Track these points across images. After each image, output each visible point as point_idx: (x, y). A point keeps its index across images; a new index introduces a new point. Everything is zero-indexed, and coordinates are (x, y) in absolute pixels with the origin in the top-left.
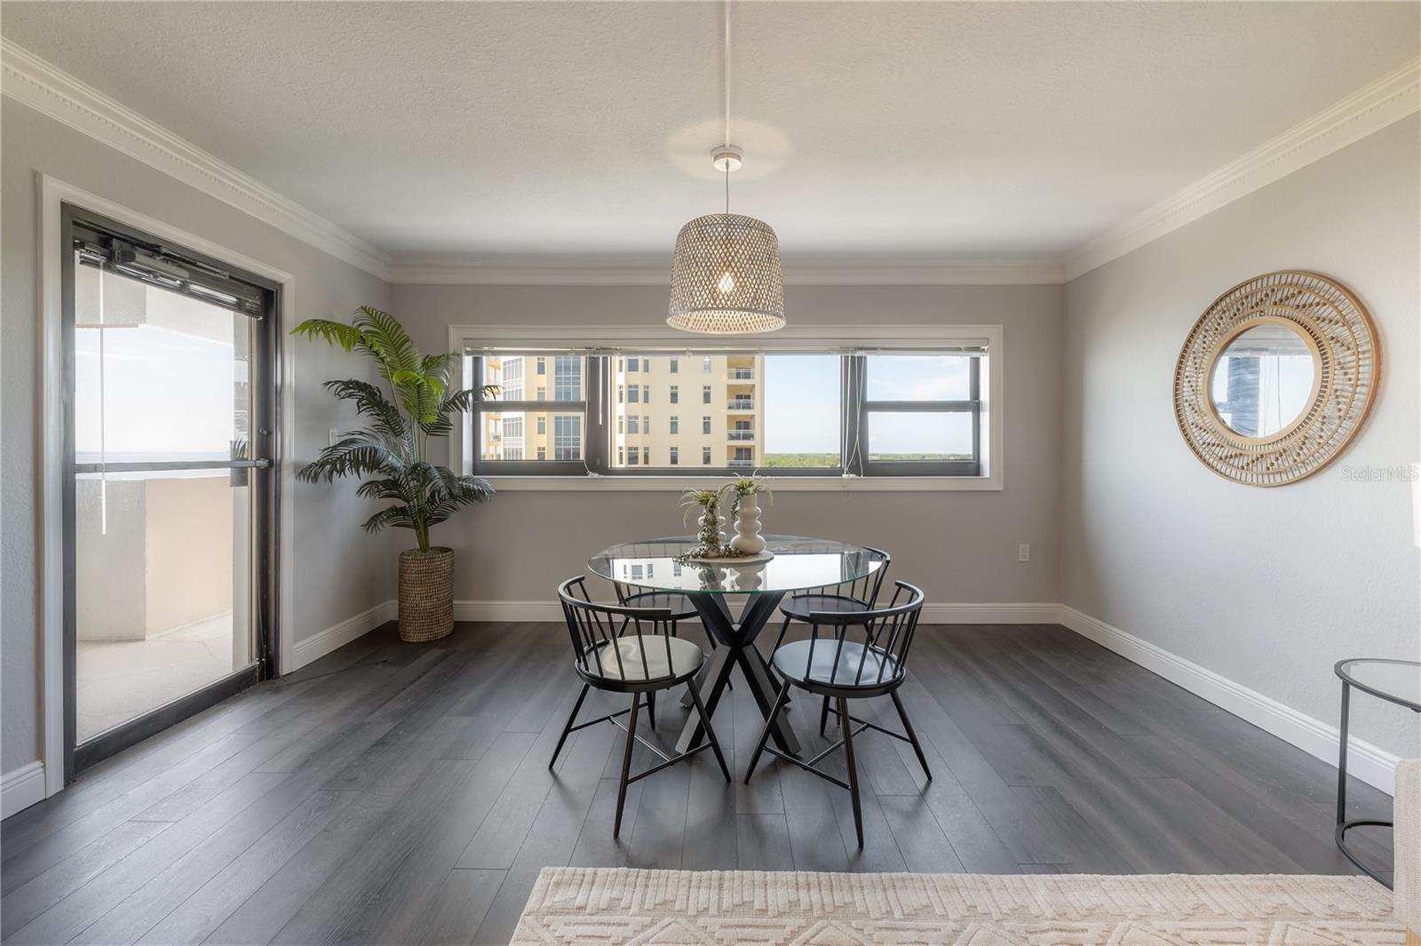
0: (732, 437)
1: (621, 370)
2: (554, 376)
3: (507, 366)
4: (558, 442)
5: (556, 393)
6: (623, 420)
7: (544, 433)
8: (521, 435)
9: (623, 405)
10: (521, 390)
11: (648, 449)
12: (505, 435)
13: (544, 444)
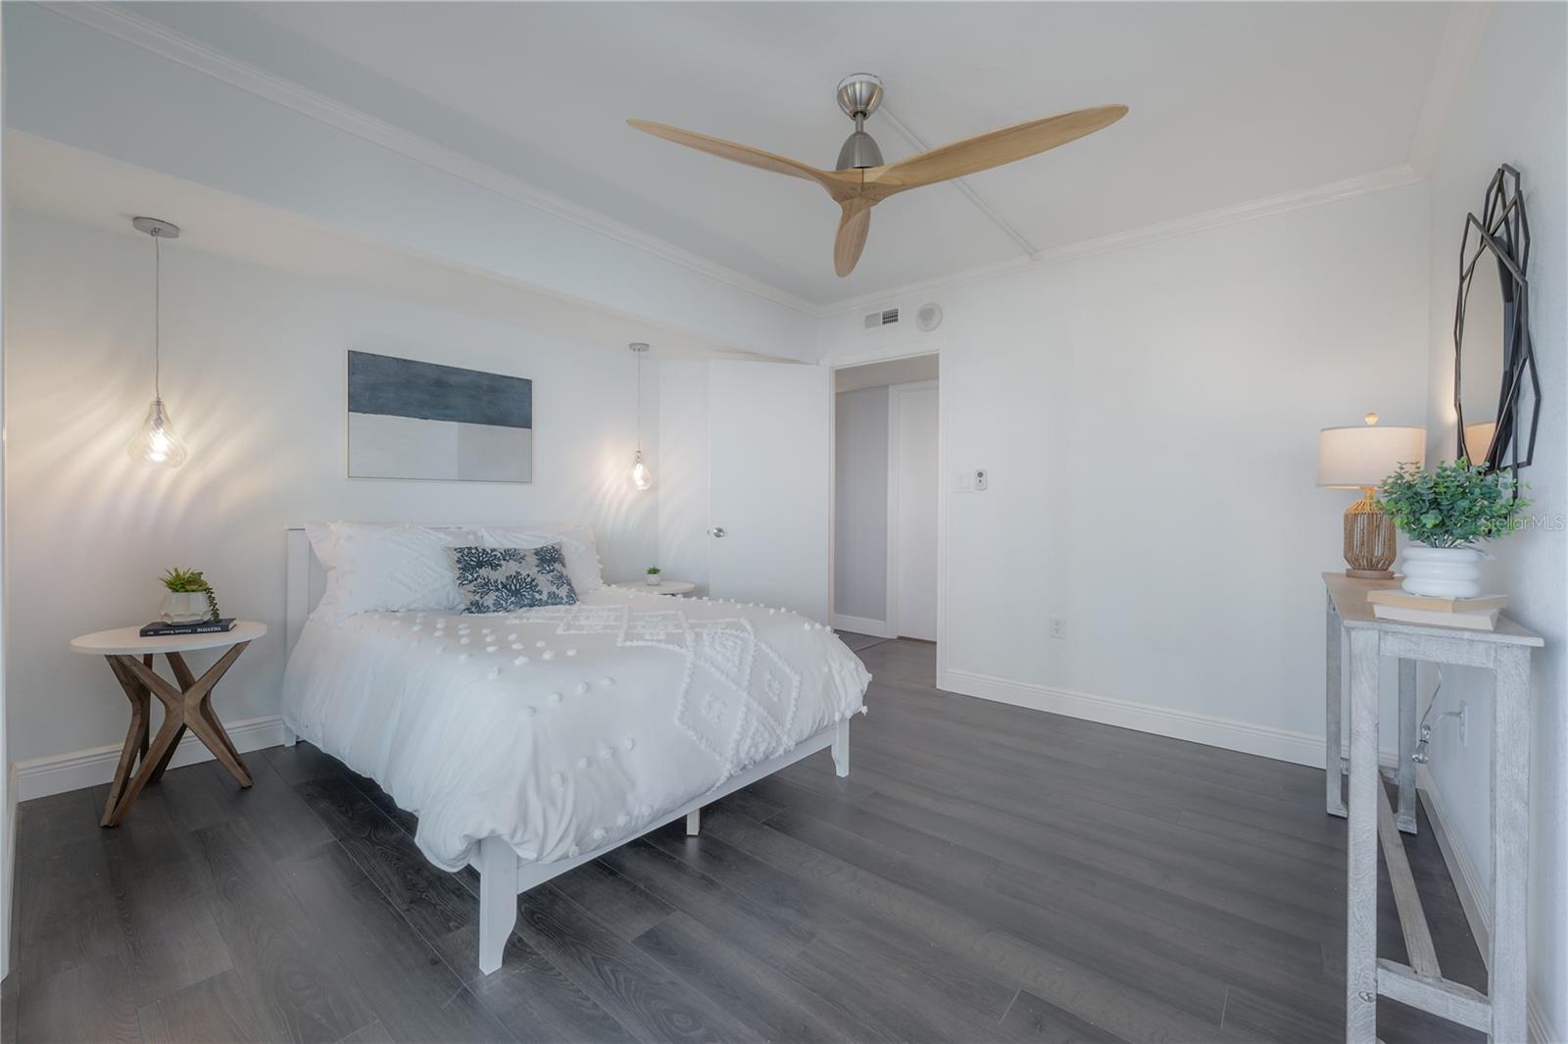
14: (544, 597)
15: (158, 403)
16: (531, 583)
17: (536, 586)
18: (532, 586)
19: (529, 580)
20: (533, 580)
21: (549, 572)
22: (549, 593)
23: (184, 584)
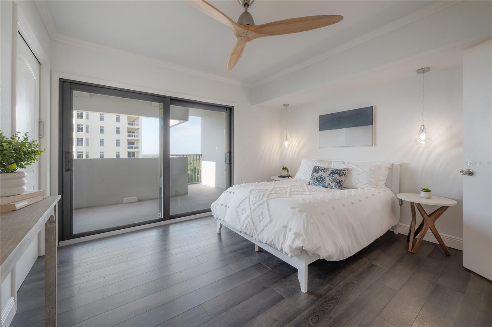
14: (326, 184)
15: (286, 136)
16: (324, 179)
17: (325, 180)
18: (324, 180)
19: (323, 178)
20: (324, 178)
21: (331, 177)
22: (328, 184)
23: (285, 169)
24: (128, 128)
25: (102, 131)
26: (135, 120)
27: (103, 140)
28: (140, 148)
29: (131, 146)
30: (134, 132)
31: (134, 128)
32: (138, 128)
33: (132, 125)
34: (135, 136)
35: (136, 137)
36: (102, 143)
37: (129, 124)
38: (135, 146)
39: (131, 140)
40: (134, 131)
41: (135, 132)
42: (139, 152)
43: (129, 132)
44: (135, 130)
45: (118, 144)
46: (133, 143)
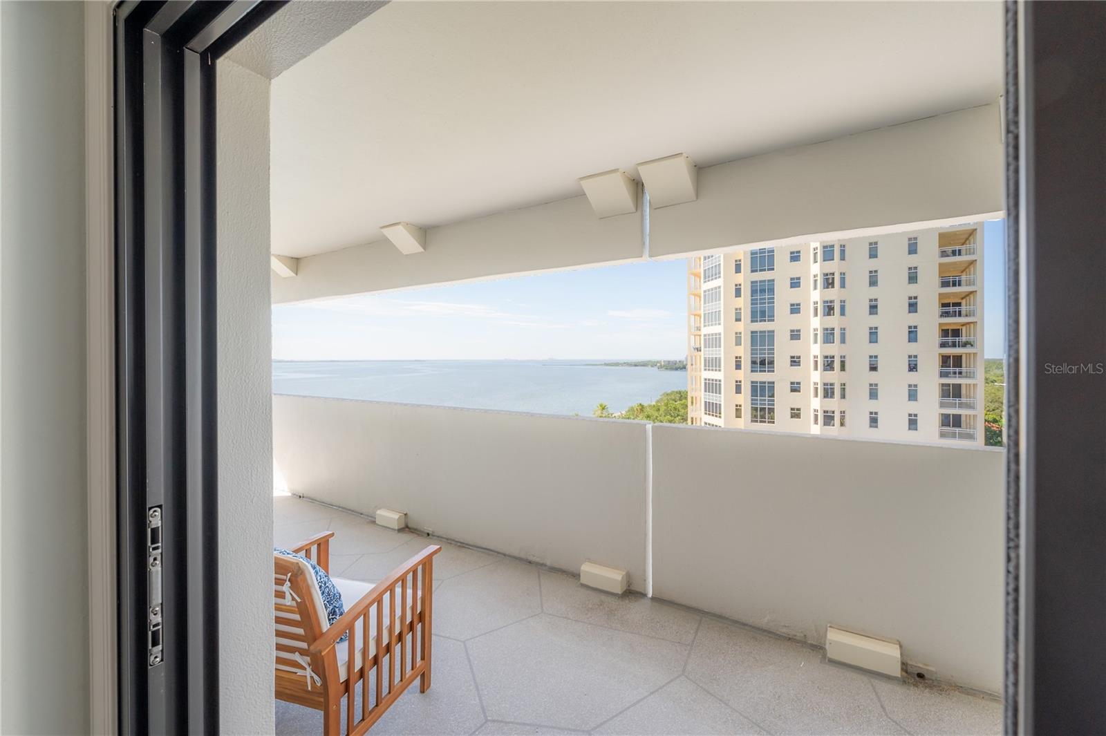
0: (943, 345)
1: (815, 288)
2: (749, 298)
3: (707, 293)
4: (753, 352)
5: (752, 312)
6: (819, 332)
7: (741, 345)
8: (720, 347)
9: (818, 319)
10: (720, 311)
11: (844, 357)
12: (705, 347)
13: (741, 354)
24: (940, 294)
25: (873, 308)
26: (962, 272)
27: (876, 328)
28: (978, 344)
29: (950, 339)
30: (959, 304)
31: (960, 292)
32: (971, 290)
33: (954, 285)
34: (963, 313)
35: (967, 316)
36: (873, 335)
37: (945, 284)
38: (964, 339)
39: (950, 324)
40: (959, 301)
41: (963, 302)
42: (975, 354)
43: (944, 305)
44: (962, 299)
45: (913, 334)
46: (956, 333)
